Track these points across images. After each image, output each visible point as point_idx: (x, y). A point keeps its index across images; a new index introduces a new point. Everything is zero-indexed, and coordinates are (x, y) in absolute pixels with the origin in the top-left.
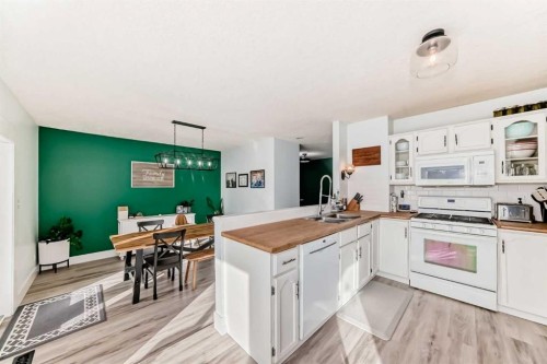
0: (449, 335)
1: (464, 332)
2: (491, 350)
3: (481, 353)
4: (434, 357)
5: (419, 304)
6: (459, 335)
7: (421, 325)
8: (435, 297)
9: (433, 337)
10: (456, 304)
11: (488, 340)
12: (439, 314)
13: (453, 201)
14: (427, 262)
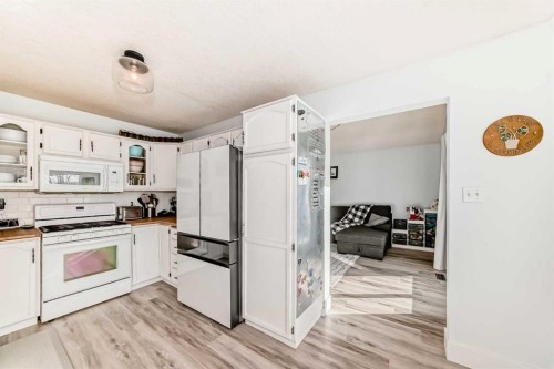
0: (121, 329)
1: (127, 319)
2: (148, 315)
3: (146, 321)
4: (128, 351)
5: (72, 331)
6: (126, 323)
7: (94, 343)
8: (80, 314)
9: (113, 341)
10: (103, 306)
11: (142, 311)
12: (98, 322)
13: (82, 208)
14: (66, 281)
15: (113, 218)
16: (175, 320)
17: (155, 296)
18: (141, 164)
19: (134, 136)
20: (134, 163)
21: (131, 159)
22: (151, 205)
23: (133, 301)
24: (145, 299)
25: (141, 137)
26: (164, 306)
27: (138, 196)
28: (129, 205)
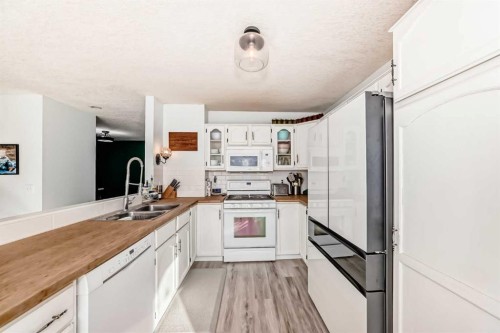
1: (263, 288)
2: (279, 293)
5: (232, 277)
6: (261, 293)
9: (247, 306)
11: (276, 286)
12: (247, 279)
13: (250, 184)
14: (236, 237)
15: (269, 193)
16: (299, 317)
17: (292, 275)
18: (286, 146)
19: (282, 122)
20: (282, 146)
21: (279, 143)
22: (296, 184)
23: (274, 271)
24: (283, 273)
25: (287, 122)
26: (294, 290)
27: (287, 175)
28: (280, 182)
